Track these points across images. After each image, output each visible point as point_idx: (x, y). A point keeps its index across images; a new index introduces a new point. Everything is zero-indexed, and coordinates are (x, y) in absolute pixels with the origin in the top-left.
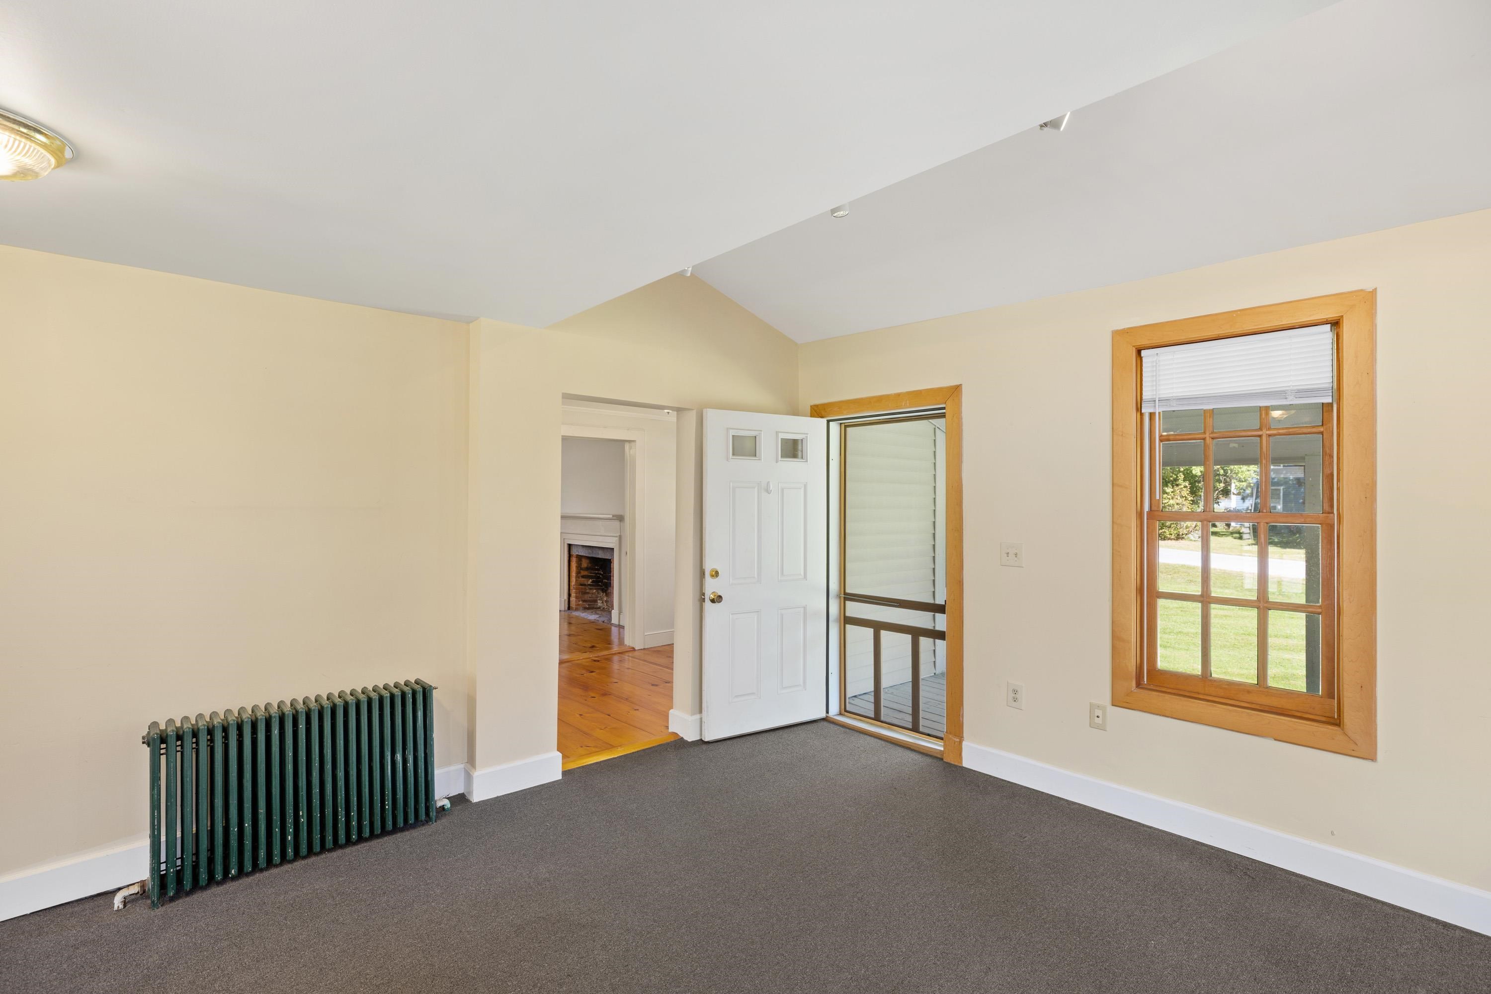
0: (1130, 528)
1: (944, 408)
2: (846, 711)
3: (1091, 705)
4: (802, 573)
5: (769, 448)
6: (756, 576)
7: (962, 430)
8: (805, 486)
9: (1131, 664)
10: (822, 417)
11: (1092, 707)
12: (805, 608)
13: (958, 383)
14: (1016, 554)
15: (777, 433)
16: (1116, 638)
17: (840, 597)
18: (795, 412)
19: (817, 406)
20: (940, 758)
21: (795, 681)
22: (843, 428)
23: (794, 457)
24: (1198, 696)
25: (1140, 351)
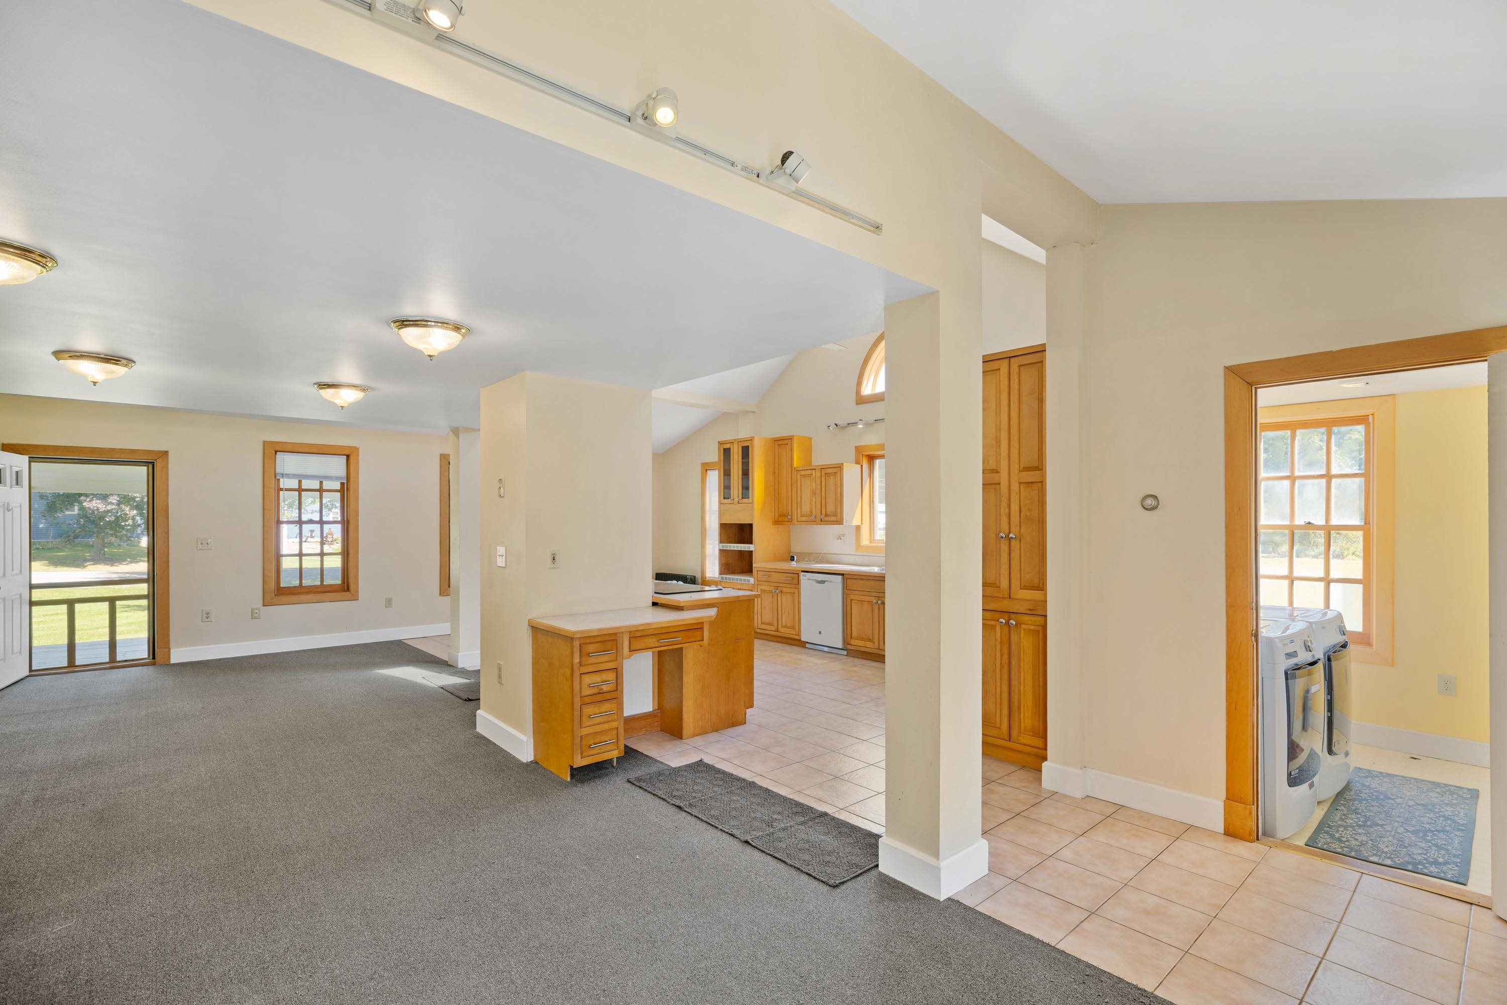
0: (272, 527)
9: (272, 586)
12: (21, 595)
14: (207, 544)
16: (266, 576)
20: (154, 664)
21: (17, 649)
22: (32, 463)
23: (17, 484)
24: (298, 594)
25: (276, 452)
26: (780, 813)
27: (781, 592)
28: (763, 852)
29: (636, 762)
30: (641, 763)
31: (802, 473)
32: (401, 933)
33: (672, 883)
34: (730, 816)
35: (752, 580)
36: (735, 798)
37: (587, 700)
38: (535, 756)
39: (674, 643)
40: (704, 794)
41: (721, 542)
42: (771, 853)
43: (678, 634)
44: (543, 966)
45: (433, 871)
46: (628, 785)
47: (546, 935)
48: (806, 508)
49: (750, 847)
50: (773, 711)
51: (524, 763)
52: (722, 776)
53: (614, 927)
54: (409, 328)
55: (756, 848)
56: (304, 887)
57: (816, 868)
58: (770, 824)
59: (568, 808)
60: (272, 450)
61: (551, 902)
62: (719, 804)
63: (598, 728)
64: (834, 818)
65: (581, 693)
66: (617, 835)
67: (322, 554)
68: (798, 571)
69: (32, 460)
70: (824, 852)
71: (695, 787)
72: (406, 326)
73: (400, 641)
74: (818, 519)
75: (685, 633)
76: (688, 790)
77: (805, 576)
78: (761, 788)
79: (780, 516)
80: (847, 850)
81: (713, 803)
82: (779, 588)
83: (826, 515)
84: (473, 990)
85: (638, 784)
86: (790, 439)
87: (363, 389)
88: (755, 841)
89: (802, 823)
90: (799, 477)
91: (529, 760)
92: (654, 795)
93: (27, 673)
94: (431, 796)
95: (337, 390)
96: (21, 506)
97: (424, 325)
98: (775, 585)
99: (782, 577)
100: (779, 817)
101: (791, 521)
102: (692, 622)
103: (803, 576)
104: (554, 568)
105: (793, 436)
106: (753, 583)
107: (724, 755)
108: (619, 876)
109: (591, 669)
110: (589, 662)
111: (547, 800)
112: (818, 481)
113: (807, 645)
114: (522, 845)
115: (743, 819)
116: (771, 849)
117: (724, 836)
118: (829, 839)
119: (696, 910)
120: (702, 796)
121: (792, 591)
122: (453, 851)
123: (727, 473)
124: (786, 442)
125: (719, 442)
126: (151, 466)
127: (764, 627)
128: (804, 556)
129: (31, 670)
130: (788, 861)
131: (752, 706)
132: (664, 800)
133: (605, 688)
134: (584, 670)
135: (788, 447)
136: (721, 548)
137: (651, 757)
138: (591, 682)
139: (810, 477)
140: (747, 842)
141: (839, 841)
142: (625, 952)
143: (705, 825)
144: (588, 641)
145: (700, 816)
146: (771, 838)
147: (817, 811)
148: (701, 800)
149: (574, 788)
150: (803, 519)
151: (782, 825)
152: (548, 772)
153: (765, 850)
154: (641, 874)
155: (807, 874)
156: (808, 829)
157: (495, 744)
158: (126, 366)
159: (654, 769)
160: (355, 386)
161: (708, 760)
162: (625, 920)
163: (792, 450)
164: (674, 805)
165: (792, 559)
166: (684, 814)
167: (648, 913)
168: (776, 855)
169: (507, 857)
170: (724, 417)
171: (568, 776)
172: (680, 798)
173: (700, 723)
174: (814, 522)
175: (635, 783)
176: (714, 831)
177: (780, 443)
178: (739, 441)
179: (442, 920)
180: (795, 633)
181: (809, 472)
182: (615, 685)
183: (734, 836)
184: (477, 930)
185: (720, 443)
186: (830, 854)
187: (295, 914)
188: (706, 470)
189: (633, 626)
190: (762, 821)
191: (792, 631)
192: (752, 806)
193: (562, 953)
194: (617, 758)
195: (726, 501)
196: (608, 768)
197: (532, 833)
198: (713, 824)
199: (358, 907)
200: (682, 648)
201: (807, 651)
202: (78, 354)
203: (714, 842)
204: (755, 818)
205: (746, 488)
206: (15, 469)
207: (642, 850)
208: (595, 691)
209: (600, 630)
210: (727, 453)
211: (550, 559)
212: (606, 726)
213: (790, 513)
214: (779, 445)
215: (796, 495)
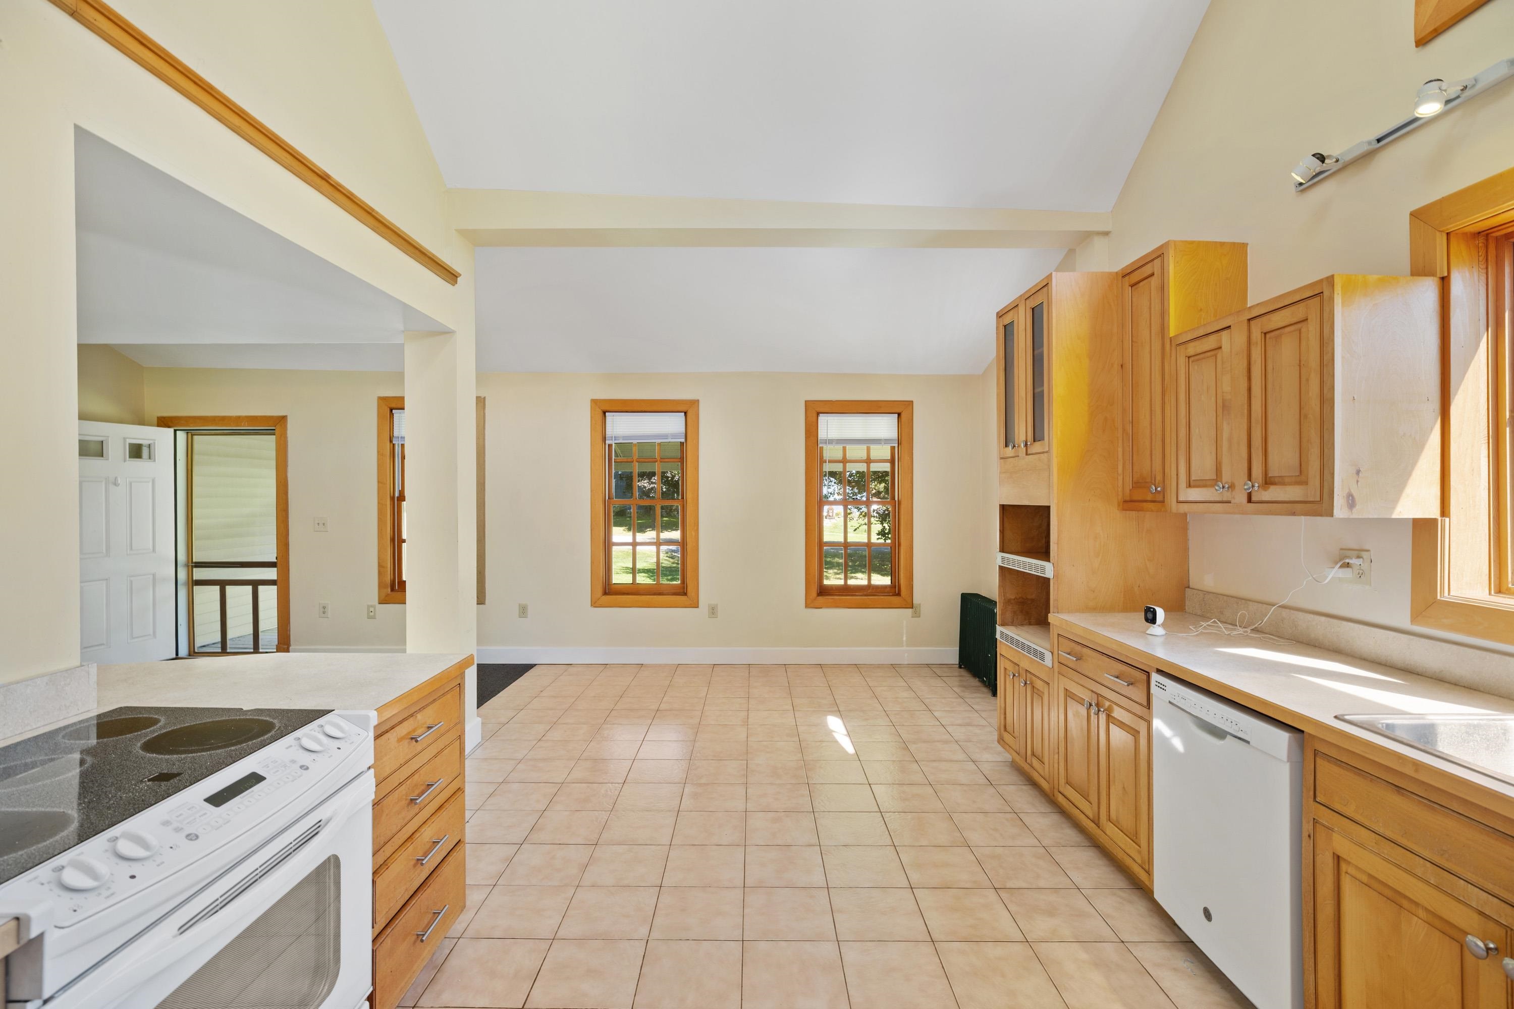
0: (386, 505)
1: (274, 430)
2: (195, 652)
3: (368, 606)
4: (151, 548)
5: (116, 450)
6: (104, 551)
7: (287, 445)
8: (153, 481)
9: (388, 578)
10: (169, 427)
11: (369, 607)
12: (154, 575)
13: (284, 414)
14: (324, 524)
15: (125, 439)
16: (381, 566)
17: (188, 566)
18: (141, 422)
19: (164, 418)
25: (391, 410)
27: (1107, 714)
31: (1192, 349)
35: (1048, 657)
41: (1002, 547)
48: (1205, 459)
68: (1155, 667)
74: (1240, 496)
77: (1164, 687)
79: (1136, 484)
82: (1102, 700)
83: (1268, 482)
86: (1160, 257)
90: (1182, 361)
98: (1093, 686)
101: (1163, 499)
103: (1159, 684)
105: (1166, 248)
106: (1051, 662)
112: (1241, 366)
121: (1133, 721)
123: (1011, 384)
124: (1147, 270)
135: (1154, 281)
136: (1001, 564)
139: (1216, 355)
150: (1195, 494)
163: (1163, 289)
165: (1149, 619)
174: (1227, 504)
177: (1133, 277)
178: (1027, 297)
181: (1211, 342)
185: (999, 315)
191: (1133, 851)
195: (1008, 451)
210: (1010, 334)
213: (1159, 478)
214: (1132, 286)
215: (1174, 426)
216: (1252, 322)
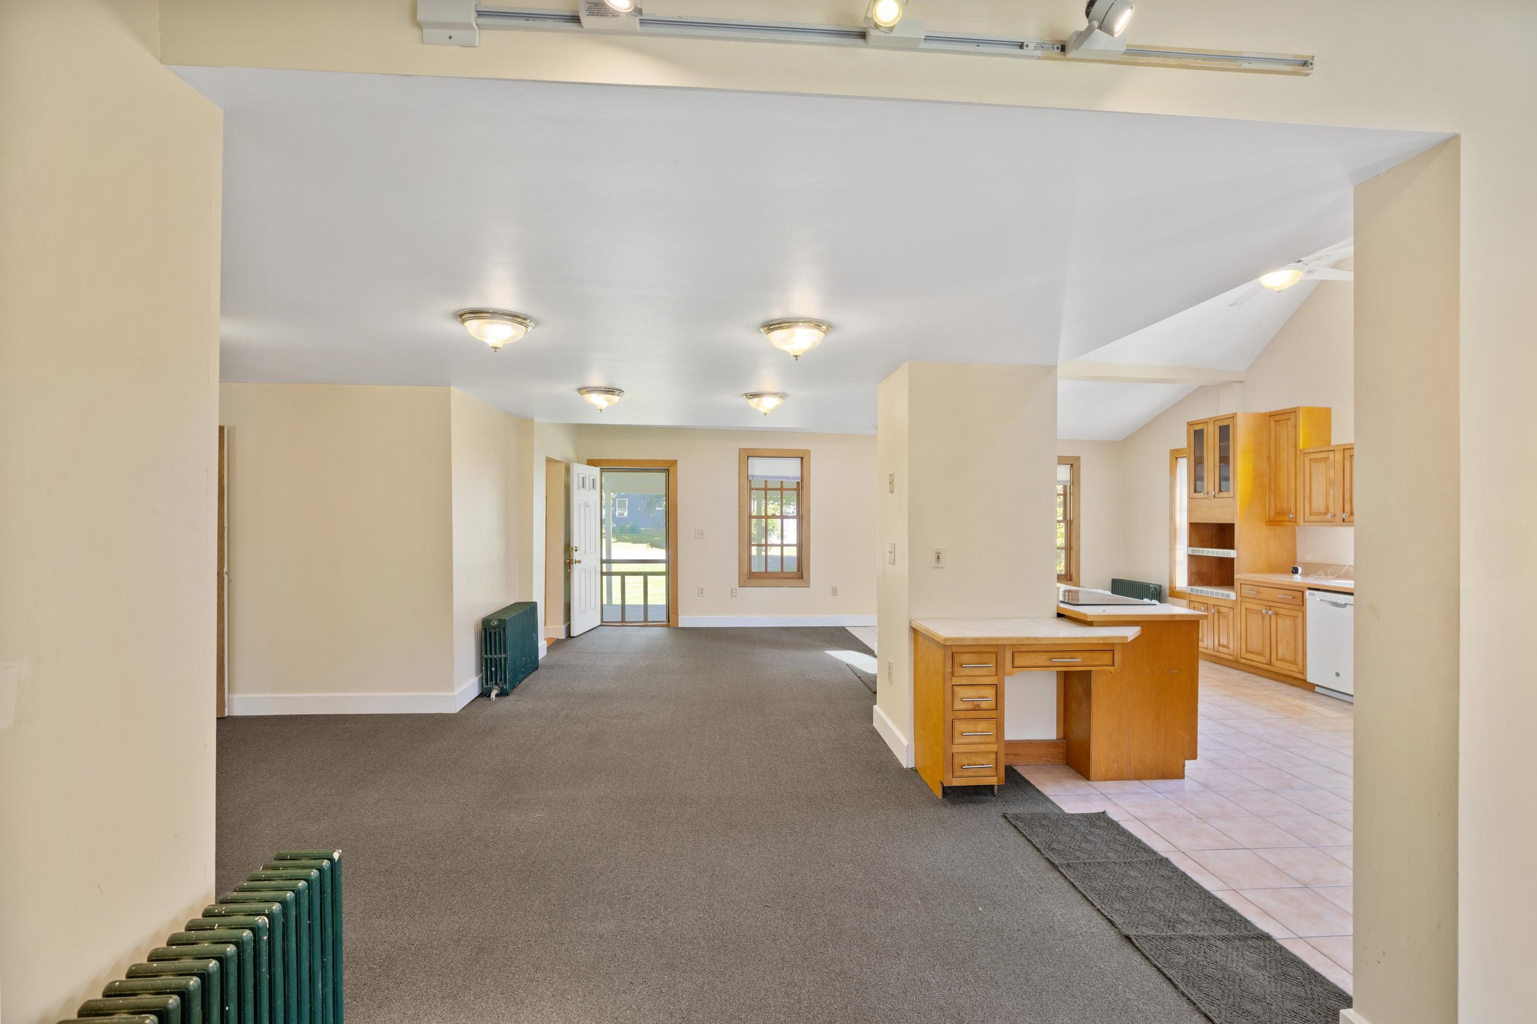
0: (746, 522)
1: (666, 469)
7: (676, 477)
9: (745, 572)
10: (597, 466)
11: (733, 591)
12: (595, 567)
14: (702, 534)
16: (740, 563)
19: (592, 460)
20: (668, 626)
21: (593, 606)
22: (603, 473)
23: (593, 488)
24: (764, 578)
25: (748, 457)
26: (1192, 913)
27: (1276, 614)
28: (1147, 959)
29: (1022, 796)
30: (1027, 797)
31: (1313, 456)
32: (730, 908)
33: (1010, 955)
34: (1117, 895)
35: (1233, 595)
36: (1132, 874)
37: (961, 715)
38: (916, 763)
39: (1072, 664)
40: (1092, 857)
41: (1191, 545)
42: (1160, 966)
43: (1078, 654)
44: (834, 996)
45: (779, 856)
46: (1002, 820)
47: (851, 963)
48: (1318, 504)
49: (1131, 947)
50: (1232, 770)
51: (903, 768)
52: (1126, 839)
53: (922, 984)
54: (777, 331)
55: (1139, 950)
56: (681, 836)
57: (1223, 1014)
58: (1171, 924)
59: (928, 829)
60: (747, 455)
61: (869, 928)
62: (1107, 876)
63: (973, 748)
64: (1281, 948)
65: (953, 706)
66: (968, 875)
67: (782, 546)
68: (1303, 587)
69: (602, 470)
70: (1245, 994)
71: (1084, 844)
72: (773, 330)
73: (843, 628)
74: (1339, 518)
75: (1088, 654)
76: (1072, 846)
77: (1313, 595)
78: (1175, 870)
79: (1278, 514)
80: (1289, 1005)
81: (1100, 872)
82: (1272, 608)
84: (763, 992)
85: (1013, 822)
86: (1294, 411)
87: (782, 396)
88: (1141, 941)
89: (1224, 939)
90: (1307, 461)
91: (910, 767)
92: (1029, 841)
93: (599, 623)
94: (808, 781)
95: (760, 399)
96: (595, 503)
97: (788, 326)
98: (1267, 603)
99: (1280, 595)
100: (1191, 919)
101: (1294, 521)
102: (1096, 641)
103: (1310, 594)
104: (938, 568)
105: (1298, 408)
106: (1235, 598)
107: (1140, 814)
108: (952, 925)
109: (964, 681)
110: (962, 674)
111: (910, 814)
112: (1339, 467)
113: (1317, 689)
114: (867, 855)
115: (1133, 905)
116: (1161, 960)
117: (1100, 919)
118: (1262, 977)
119: (1027, 1002)
120: (1088, 858)
121: (1294, 613)
122: (804, 841)
123: (1198, 462)
124: (1286, 416)
125: (1188, 423)
126: (667, 472)
127: (1249, 656)
128: (1311, 569)
129: (602, 621)
130: (1182, 987)
131: (1194, 757)
132: (1038, 850)
133: (984, 705)
134: (956, 681)
135: (1291, 423)
136: (1191, 553)
137: (1043, 794)
138: (965, 696)
139: (1326, 461)
140: (1128, 938)
141: (1279, 985)
142: (923, 1019)
143: (1079, 896)
144: (962, 650)
145: (1076, 884)
146: (1167, 944)
147: (1256, 928)
148: (1085, 864)
149: (943, 808)
150: (1314, 518)
151: (1190, 932)
152: (923, 783)
153: (1151, 957)
154: (977, 932)
155: (1206, 1016)
156: (1230, 951)
157: (885, 743)
158: (618, 395)
159: (1040, 809)
160: (775, 394)
161: (1113, 814)
162: (938, 980)
163: (1296, 427)
164: (1048, 860)
165: (1295, 571)
166: (1057, 875)
167: (967, 982)
168: (1165, 971)
169: (848, 863)
170: (1201, 392)
171: (940, 793)
172: (1059, 853)
173: (1116, 765)
174: (1332, 522)
175: (1011, 819)
176: (1089, 908)
177: (1277, 418)
178: (1215, 420)
179: (767, 908)
180: (1296, 670)
181: (1324, 455)
182: (994, 702)
183: (1112, 924)
184: (791, 931)
185: (1190, 424)
186: (1256, 1000)
187: (666, 859)
188: (1177, 458)
189: (1017, 639)
190: (1162, 916)
191: (1293, 668)
192: (1154, 892)
193: (857, 990)
194: (998, 785)
195: (1197, 495)
196: (987, 795)
197: (882, 846)
198: (1090, 899)
199: (709, 870)
200: (1091, 671)
201: (1316, 696)
202: (590, 389)
203: (1084, 922)
204: (1152, 910)
205: (1224, 478)
206: (592, 478)
207: (989, 902)
208: (970, 706)
209: (977, 639)
210: (1198, 436)
211: (934, 557)
212: (983, 748)
213: (1293, 510)
214: (1275, 421)
215: (1302, 487)
216: (1345, 451)
